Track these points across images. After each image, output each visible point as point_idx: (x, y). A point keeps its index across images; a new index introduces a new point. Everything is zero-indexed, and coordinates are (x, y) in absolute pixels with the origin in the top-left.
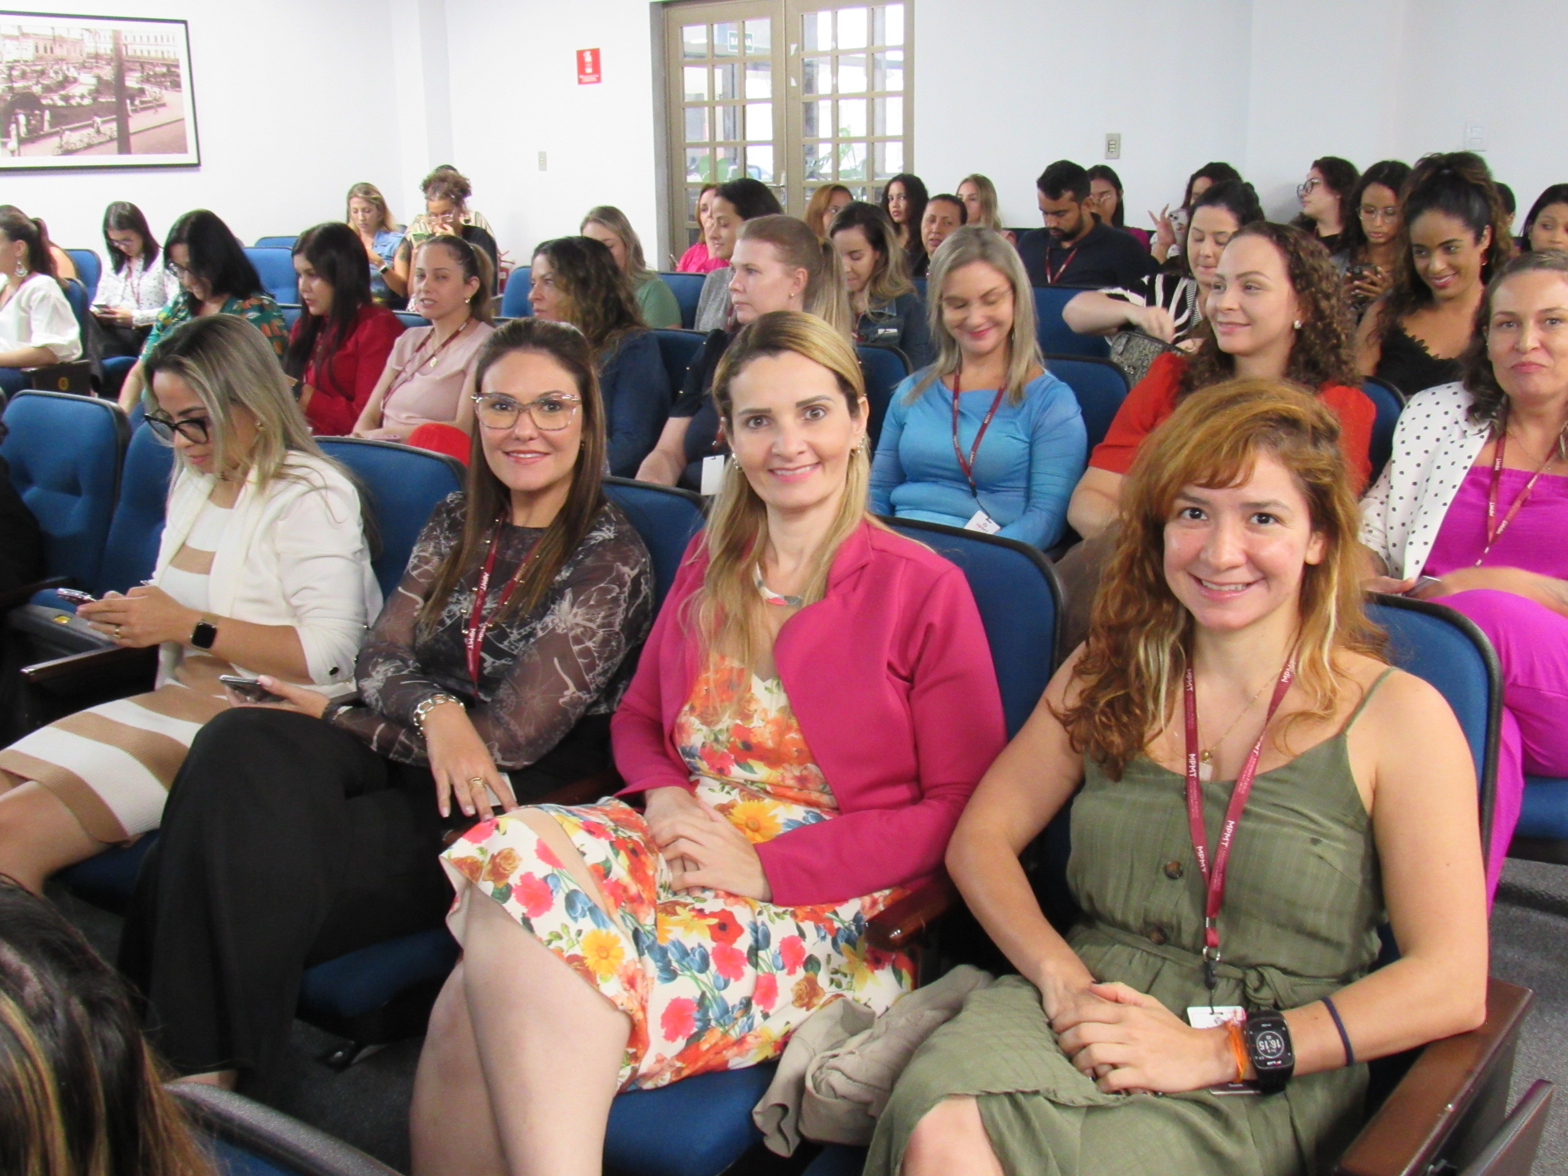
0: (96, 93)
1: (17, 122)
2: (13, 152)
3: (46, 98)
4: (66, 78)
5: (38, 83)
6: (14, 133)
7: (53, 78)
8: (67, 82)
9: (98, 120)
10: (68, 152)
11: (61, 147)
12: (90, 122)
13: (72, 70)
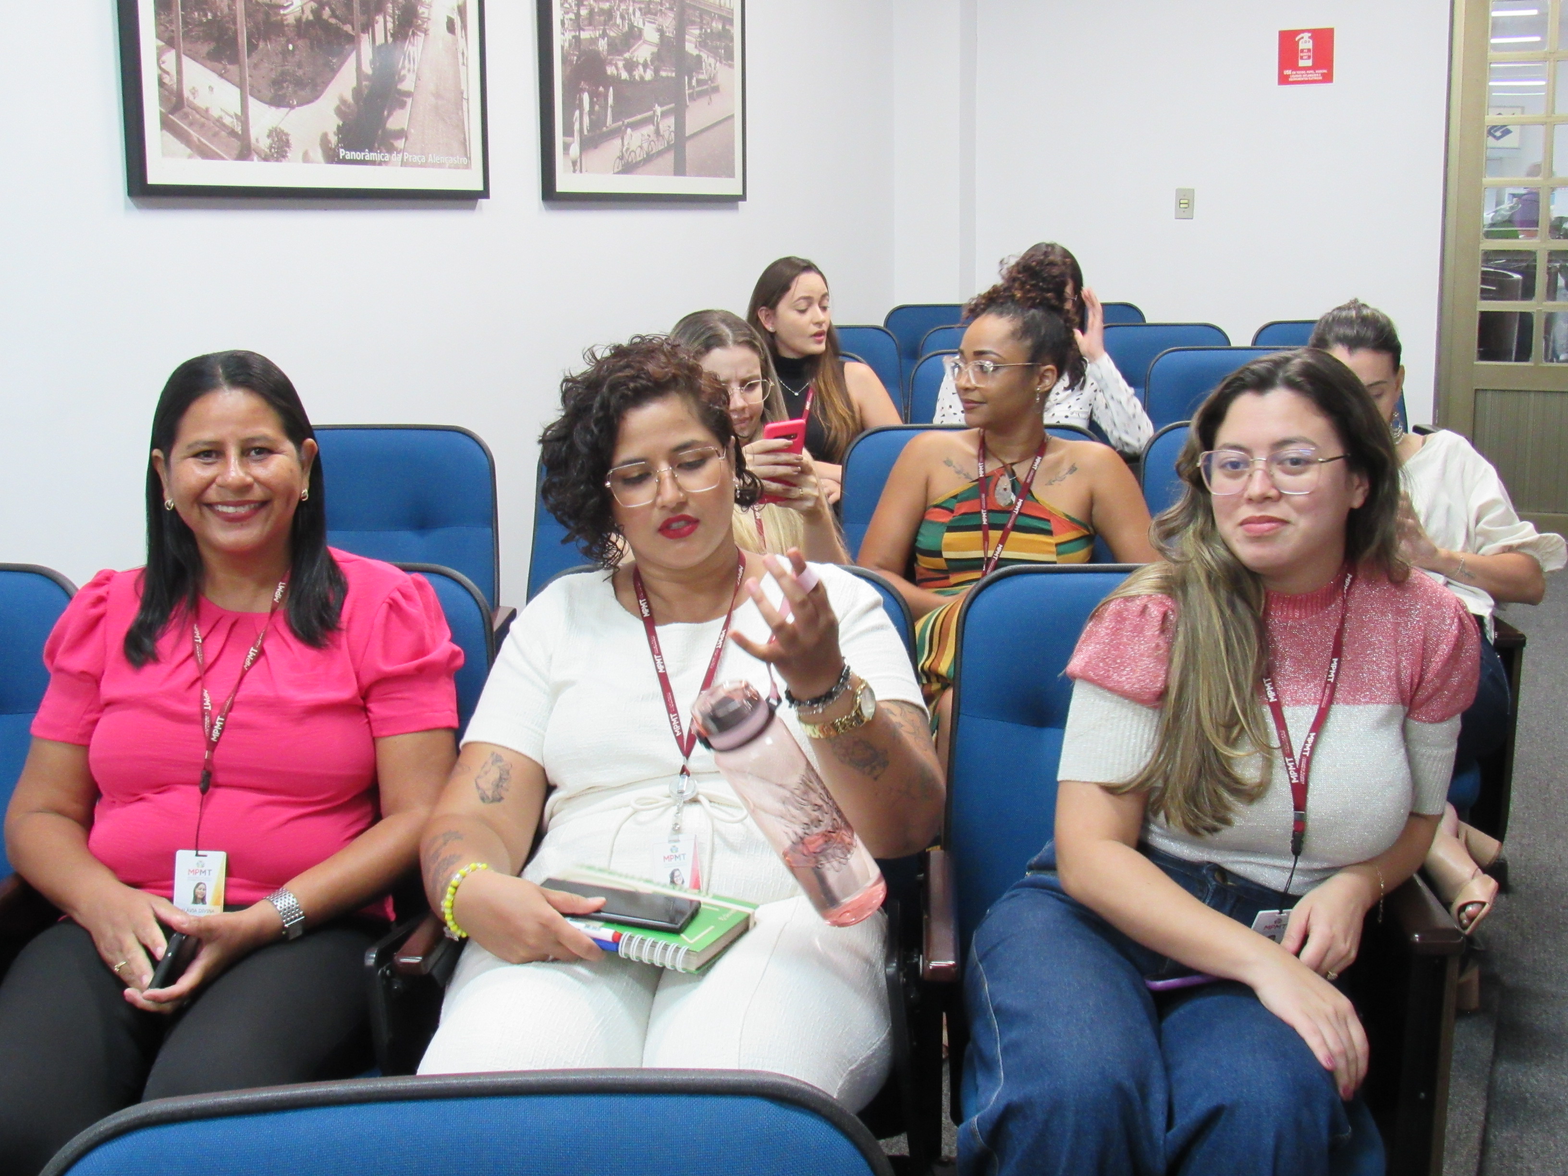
0: (658, 59)
1: (581, 107)
2: (574, 163)
3: (610, 64)
4: (632, 27)
5: (604, 35)
6: (577, 127)
7: (620, 25)
8: (633, 36)
9: (658, 110)
10: (628, 168)
11: (621, 158)
12: (650, 113)
13: (638, 13)
